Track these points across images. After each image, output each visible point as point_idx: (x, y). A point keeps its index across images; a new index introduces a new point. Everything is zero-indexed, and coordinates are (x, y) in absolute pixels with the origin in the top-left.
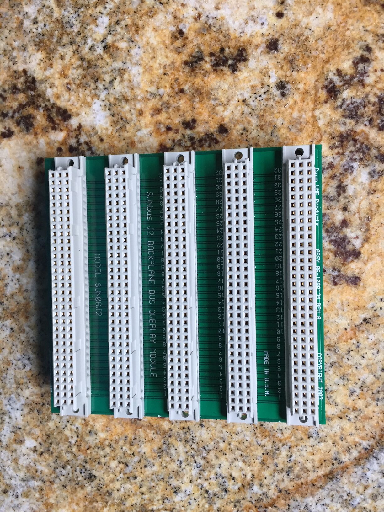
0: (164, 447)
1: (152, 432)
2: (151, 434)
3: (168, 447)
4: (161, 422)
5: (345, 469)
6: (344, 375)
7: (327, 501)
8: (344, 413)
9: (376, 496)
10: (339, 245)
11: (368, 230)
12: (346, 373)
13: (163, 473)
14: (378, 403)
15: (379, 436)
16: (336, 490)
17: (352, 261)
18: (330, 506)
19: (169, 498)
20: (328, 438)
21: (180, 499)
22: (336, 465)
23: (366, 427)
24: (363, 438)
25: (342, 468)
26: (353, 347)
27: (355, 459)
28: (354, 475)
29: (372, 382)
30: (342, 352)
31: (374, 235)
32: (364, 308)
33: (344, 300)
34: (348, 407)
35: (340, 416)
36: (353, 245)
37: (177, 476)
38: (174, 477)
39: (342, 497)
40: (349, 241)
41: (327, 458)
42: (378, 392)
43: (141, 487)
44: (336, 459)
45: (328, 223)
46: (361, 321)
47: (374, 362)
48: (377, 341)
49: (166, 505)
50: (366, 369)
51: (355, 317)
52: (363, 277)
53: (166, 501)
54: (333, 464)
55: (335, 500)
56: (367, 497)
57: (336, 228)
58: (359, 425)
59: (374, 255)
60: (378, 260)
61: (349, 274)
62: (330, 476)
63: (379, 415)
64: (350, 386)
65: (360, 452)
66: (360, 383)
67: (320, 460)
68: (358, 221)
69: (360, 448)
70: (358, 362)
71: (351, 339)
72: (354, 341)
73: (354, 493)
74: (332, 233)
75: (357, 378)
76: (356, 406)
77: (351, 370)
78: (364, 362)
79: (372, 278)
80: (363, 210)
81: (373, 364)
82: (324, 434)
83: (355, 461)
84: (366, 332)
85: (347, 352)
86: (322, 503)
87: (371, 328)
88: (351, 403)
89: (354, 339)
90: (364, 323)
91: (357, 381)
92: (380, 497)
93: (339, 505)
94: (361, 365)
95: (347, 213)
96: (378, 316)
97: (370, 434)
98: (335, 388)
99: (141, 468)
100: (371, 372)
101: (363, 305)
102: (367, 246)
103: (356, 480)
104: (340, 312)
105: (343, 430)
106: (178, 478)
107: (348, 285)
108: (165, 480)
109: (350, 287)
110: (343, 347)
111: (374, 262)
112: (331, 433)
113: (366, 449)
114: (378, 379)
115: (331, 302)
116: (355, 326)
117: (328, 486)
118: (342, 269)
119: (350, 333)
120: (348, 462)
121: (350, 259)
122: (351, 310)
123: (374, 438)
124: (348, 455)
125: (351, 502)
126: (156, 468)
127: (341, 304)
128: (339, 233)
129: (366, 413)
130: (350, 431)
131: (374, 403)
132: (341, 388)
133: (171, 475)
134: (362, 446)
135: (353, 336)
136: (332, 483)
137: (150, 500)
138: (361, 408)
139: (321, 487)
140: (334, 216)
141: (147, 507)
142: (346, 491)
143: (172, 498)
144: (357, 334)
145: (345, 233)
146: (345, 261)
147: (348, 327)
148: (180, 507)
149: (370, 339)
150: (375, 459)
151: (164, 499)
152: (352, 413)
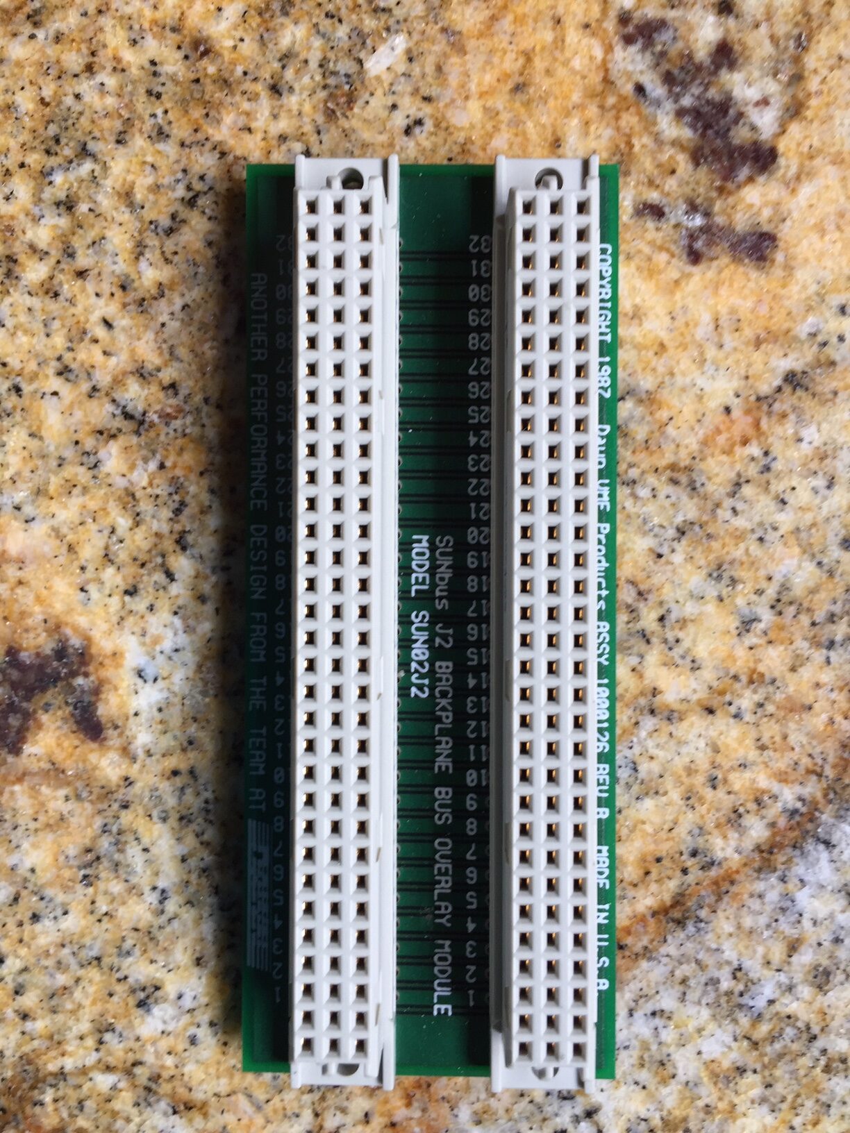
0: (105, 844)
1: (62, 792)
2: (56, 800)
3: (119, 845)
4: (93, 758)
5: (724, 886)
6: (719, 567)
7: (667, 1001)
8: (722, 693)
9: (827, 973)
10: (707, 127)
11: (798, 78)
12: (728, 558)
13: (99, 939)
14: (832, 654)
15: (834, 766)
16: (698, 962)
17: (751, 180)
18: (675, 1017)
19: (119, 1027)
20: (669, 783)
21: (161, 1027)
22: (694, 875)
23: (794, 739)
24: (782, 778)
25: (716, 883)
26: (752, 471)
27: (758, 849)
28: (755, 904)
29: (811, 584)
30: (716, 487)
31: (819, 93)
32: (784, 338)
33: (723, 311)
34: (732, 672)
35: (709, 704)
36: (754, 128)
37: (151, 945)
38: (137, 951)
39: (714, 982)
40: (741, 115)
41: (664, 848)
42: (832, 618)
43: (18, 992)
44: (694, 854)
45: (674, 51)
46: (777, 382)
47: (820, 519)
48: (829, 448)
49: (109, 1053)
50: (792, 540)
51: (758, 367)
52: (786, 232)
53: (108, 1037)
54: (685, 871)
55: (692, 996)
56: (798, 977)
57: (699, 68)
58: (770, 730)
59: (818, 161)
60: (829, 175)
61: (741, 222)
62: (676, 914)
63: (834, 696)
64: (740, 601)
65: (773, 825)
66: (771, 591)
67: (643, 860)
68: (768, 49)
69: (774, 811)
70: (768, 520)
71: (745, 442)
72: (754, 450)
73: (754, 967)
74: (685, 85)
75: (762, 573)
76: (761, 668)
77: (742, 546)
78: (785, 520)
79: (814, 237)
80: (780, 12)
81: (814, 525)
82: (655, 767)
83: (757, 856)
84: (792, 417)
85: (729, 489)
86: (649, 1007)
87: (808, 403)
88: (742, 660)
89: (754, 442)
90: (787, 389)
91: (763, 584)
92: (840, 977)
93: (705, 1013)
94: (775, 529)
95: (731, 22)
96: (833, 364)
97: (805, 761)
98: (690, 609)
99: (20, 924)
100: (808, 551)
101: (786, 326)
102: (795, 129)
103: (763, 920)
104: (711, 352)
105: (716, 750)
106: (151, 954)
107: (736, 260)
108: (106, 961)
109: (741, 269)
110: (717, 470)
111: (819, 182)
112: (679, 763)
113: (794, 812)
114: (831, 574)
115: (680, 321)
116: (759, 399)
117: (671, 948)
118: (717, 207)
119: (742, 422)
120: (735, 860)
121: (744, 172)
122: (747, 343)
123: (820, 775)
124: (733, 835)
125: (746, 1000)
126: (73, 923)
127: (711, 327)
128: (707, 87)
129: (791, 689)
130: (741, 753)
131: (819, 655)
132: (711, 608)
133: (128, 944)
134: (779, 804)
135: (751, 432)
136: (682, 935)
137: (51, 1037)
138: (777, 674)
139: (647, 953)
140: (691, 29)
141: (40, 1062)
142: (728, 963)
143: (131, 1025)
144: (764, 424)
145: (728, 87)
146: (726, 178)
147: (735, 403)
148: (157, 1055)
149: (807, 440)
150: (821, 847)
151: (103, 1029)
152: (747, 693)
